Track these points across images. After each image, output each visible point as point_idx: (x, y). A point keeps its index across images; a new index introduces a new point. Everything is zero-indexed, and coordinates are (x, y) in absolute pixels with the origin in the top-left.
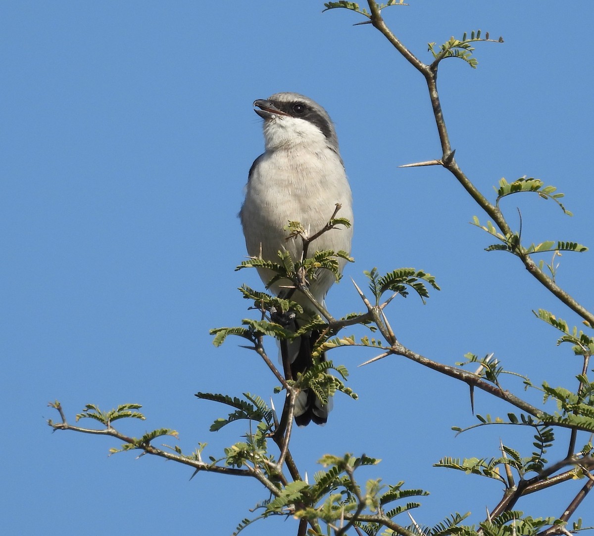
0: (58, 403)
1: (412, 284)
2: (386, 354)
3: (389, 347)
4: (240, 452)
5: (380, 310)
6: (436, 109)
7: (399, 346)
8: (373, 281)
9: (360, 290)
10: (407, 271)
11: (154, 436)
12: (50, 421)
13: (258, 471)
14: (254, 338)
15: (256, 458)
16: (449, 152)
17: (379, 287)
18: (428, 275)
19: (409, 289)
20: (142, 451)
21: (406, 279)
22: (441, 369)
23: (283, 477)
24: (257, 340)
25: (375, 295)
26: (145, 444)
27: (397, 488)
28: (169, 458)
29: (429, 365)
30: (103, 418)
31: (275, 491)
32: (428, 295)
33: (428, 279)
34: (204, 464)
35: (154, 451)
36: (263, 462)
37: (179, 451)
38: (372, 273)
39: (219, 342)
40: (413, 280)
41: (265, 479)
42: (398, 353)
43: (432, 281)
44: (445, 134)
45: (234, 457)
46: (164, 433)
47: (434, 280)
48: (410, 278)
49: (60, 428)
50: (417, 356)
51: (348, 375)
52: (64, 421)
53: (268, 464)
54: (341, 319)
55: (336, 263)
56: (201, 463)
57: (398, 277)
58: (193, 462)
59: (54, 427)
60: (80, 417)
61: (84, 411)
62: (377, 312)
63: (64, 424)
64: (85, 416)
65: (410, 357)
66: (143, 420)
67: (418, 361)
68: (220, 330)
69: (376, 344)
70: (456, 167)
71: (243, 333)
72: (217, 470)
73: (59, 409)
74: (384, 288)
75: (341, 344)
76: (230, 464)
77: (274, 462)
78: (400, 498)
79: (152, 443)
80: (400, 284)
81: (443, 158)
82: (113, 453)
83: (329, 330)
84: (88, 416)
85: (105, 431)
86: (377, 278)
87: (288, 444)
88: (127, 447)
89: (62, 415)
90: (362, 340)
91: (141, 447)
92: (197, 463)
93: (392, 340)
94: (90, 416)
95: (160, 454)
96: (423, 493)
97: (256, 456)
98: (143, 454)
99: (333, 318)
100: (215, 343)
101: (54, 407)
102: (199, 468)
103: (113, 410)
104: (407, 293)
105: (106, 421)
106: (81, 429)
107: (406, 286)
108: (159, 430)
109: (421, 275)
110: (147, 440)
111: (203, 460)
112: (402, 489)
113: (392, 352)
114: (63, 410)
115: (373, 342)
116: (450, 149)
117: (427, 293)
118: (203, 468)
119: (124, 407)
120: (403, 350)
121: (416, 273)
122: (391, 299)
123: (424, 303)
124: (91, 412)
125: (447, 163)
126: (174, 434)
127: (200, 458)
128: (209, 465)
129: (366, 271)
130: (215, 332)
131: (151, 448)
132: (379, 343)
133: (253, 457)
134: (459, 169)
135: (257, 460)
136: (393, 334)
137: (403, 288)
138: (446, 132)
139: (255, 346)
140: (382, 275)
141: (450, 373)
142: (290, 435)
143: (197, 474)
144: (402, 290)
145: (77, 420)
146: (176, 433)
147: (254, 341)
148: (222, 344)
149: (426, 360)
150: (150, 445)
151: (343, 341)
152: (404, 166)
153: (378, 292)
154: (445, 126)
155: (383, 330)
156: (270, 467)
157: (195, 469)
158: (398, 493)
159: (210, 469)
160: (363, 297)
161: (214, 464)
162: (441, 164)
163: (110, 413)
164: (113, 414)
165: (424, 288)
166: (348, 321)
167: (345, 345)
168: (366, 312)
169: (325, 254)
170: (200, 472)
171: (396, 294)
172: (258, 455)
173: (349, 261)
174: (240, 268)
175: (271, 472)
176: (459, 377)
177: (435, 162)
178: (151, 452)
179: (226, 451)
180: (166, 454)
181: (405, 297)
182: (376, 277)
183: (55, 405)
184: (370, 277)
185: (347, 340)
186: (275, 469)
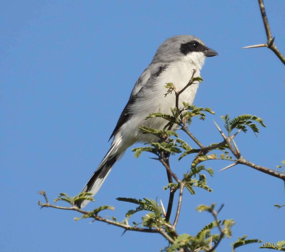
0: (43, 192)
1: (249, 124)
2: (235, 164)
3: (237, 160)
4: (151, 219)
5: (231, 139)
6: (263, 15)
7: (242, 159)
8: (227, 122)
9: (219, 128)
10: (247, 116)
11: (100, 210)
12: (39, 202)
13: (161, 230)
14: (158, 153)
15: (160, 222)
16: (271, 39)
17: (230, 126)
18: (259, 119)
19: (248, 127)
20: (93, 219)
21: (245, 122)
22: (267, 172)
23: (176, 233)
24: (160, 154)
25: (228, 130)
26: (95, 215)
27: (243, 239)
28: (109, 223)
29: (261, 170)
30: (70, 200)
31: (172, 241)
32: (259, 131)
33: (259, 120)
34: (130, 227)
35: (100, 219)
36: (164, 224)
37: (115, 219)
38: (226, 117)
39: (138, 155)
40: (250, 122)
41: (166, 234)
42: (242, 163)
43: (261, 122)
44: (268, 29)
45: (147, 222)
46: (106, 208)
47: (262, 121)
48: (248, 120)
49: (45, 206)
50: (253, 165)
51: (213, 173)
52: (47, 202)
53: (167, 226)
54: (208, 146)
55: (204, 116)
56: (128, 226)
57: (241, 120)
58: (123, 225)
59: (41, 205)
60: (57, 201)
61: (59, 197)
62: (229, 140)
63: (47, 204)
64: (59, 200)
65: (249, 165)
66: (94, 201)
67: (254, 167)
68: (138, 149)
69: (229, 158)
70: (276, 48)
71: (152, 150)
72: (137, 230)
73: (44, 195)
74: (233, 126)
75: (209, 159)
76: (145, 226)
77: (171, 225)
78: (245, 244)
79: (99, 214)
80: (243, 125)
81: (268, 43)
82: (76, 220)
83: (201, 153)
84: (61, 200)
85: (72, 208)
86: (229, 121)
87: (179, 214)
88: (84, 216)
89: (46, 199)
90: (221, 156)
91: (92, 216)
92: (125, 226)
93: (238, 156)
94: (63, 199)
95: (104, 221)
96: (259, 241)
97: (160, 221)
98: (93, 221)
99: (203, 146)
100: (136, 156)
101: (41, 194)
102: (127, 229)
103: (76, 196)
104: (246, 130)
105: (72, 202)
106: (57, 207)
107: (246, 126)
108: (103, 206)
109: (255, 118)
110: (96, 212)
111: (129, 224)
112: (246, 239)
113: (239, 162)
114: (47, 196)
115: (227, 157)
116: (272, 37)
117: (258, 130)
118: (129, 229)
119: (82, 194)
120: (245, 161)
121: (252, 117)
122: (237, 133)
123: (256, 136)
124: (63, 197)
125: (270, 46)
126: (112, 208)
127: (127, 223)
128: (133, 227)
129: (223, 117)
130: (135, 150)
131: (99, 217)
132: (231, 158)
133: (158, 222)
134: (277, 49)
135: (160, 224)
136: (239, 152)
137: (244, 127)
138: (269, 27)
139: (159, 158)
140: (231, 119)
141: (273, 174)
142: (180, 209)
143: (126, 232)
144: (243, 128)
145: (55, 202)
146: (113, 208)
147: (158, 155)
148: (139, 156)
149: (259, 167)
150: (98, 215)
151: (210, 157)
152: (245, 48)
153: (229, 129)
154: (268, 24)
155: (233, 151)
156: (169, 228)
157: (124, 230)
158: (244, 242)
159: (133, 229)
160: (221, 132)
161: (135, 226)
162: (266, 46)
163: (74, 197)
164: (76, 198)
165: (256, 127)
166: (212, 147)
167: (211, 159)
168: (222, 141)
169: (198, 109)
170: (128, 231)
171: (240, 130)
172: (161, 220)
173: (212, 113)
174: (148, 118)
175: (169, 230)
176: (278, 176)
177: (263, 45)
178: (98, 219)
179: (143, 218)
180: (107, 220)
181: (245, 132)
182: (228, 119)
183: (42, 193)
184: (224, 120)
185: (212, 156)
186: (171, 228)
